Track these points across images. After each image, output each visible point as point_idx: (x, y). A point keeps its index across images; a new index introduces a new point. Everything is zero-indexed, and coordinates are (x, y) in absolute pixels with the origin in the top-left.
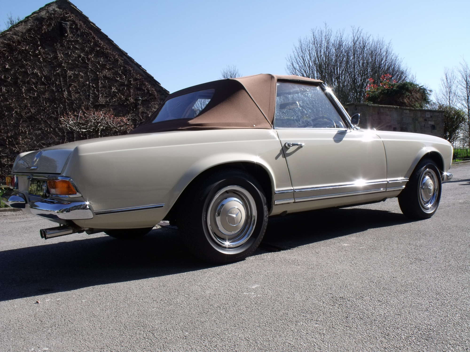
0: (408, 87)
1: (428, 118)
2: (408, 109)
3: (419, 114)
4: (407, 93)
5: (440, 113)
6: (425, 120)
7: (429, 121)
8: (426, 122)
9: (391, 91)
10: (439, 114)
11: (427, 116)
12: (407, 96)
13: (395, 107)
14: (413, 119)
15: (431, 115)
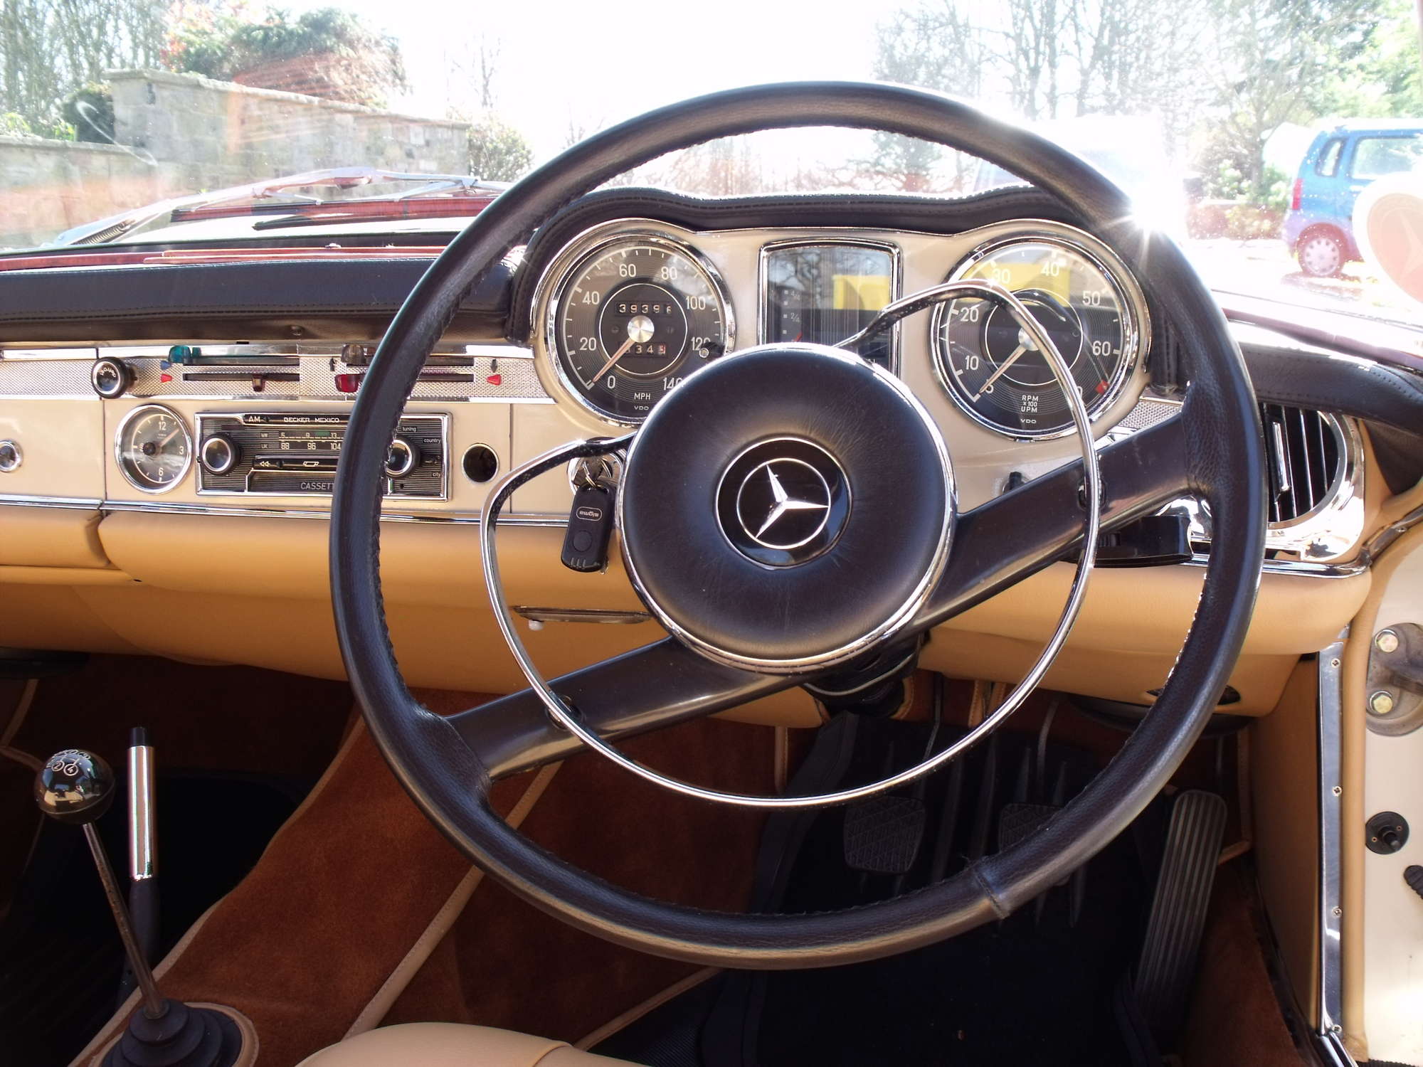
0: (343, 24)
1: (419, 147)
2: (354, 112)
3: (387, 129)
4: (344, 50)
5: (456, 132)
6: (410, 155)
7: (422, 157)
8: (411, 160)
9: (279, 35)
10: (453, 134)
11: (414, 140)
12: (338, 62)
13: (306, 101)
14: (368, 149)
15: (427, 136)
